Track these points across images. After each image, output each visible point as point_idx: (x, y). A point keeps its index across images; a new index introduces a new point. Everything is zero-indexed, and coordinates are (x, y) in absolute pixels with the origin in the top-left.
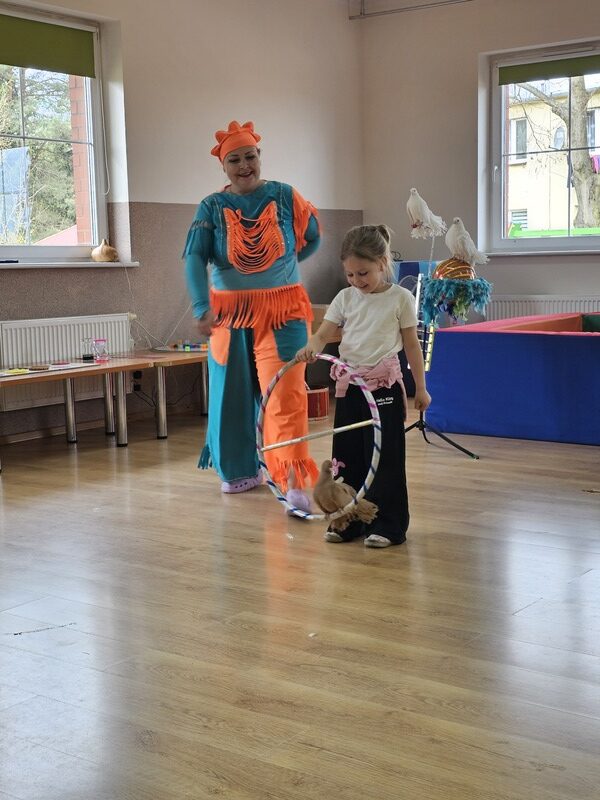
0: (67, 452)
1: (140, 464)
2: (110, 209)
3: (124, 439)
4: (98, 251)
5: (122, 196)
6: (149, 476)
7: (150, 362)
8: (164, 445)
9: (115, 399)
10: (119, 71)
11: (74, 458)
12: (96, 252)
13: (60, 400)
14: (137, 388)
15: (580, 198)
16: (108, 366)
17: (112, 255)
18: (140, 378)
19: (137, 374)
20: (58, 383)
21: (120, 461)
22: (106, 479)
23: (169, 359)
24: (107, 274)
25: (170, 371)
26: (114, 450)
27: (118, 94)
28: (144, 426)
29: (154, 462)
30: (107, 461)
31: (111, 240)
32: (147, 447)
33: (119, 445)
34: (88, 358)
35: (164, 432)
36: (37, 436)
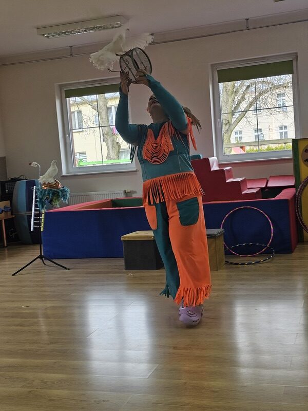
15: (108, 147)
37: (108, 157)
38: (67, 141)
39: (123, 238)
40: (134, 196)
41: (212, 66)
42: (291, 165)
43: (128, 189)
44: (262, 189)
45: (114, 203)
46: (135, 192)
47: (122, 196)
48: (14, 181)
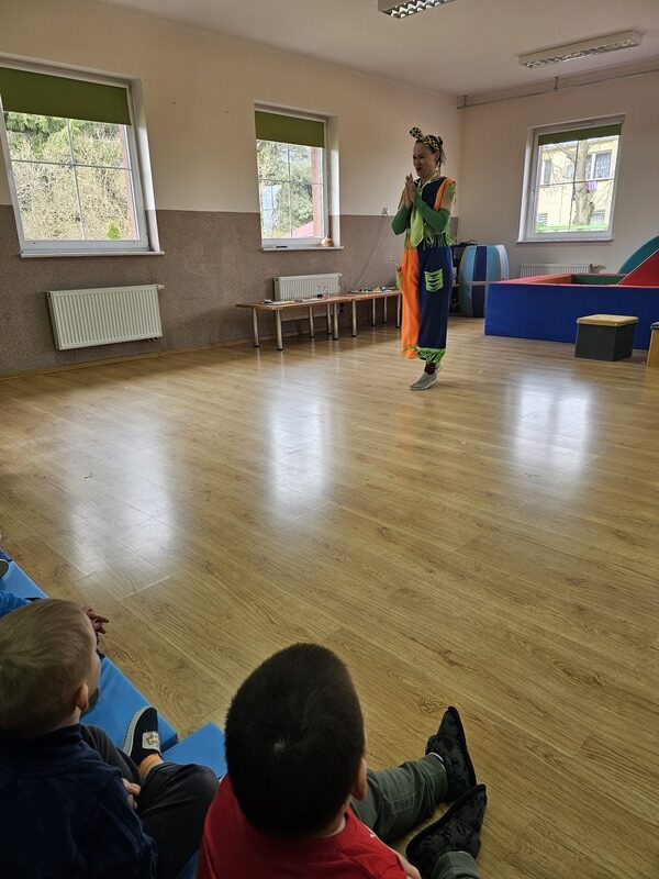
0: (310, 342)
1: (343, 348)
2: (330, 218)
3: (336, 337)
5: (336, 212)
6: (348, 354)
7: (350, 299)
8: (355, 339)
9: (332, 317)
10: (337, 144)
11: (313, 345)
12: (323, 242)
13: (307, 317)
14: (341, 311)
15: (578, 208)
16: (329, 300)
17: (331, 243)
18: (344, 306)
19: (341, 304)
20: (307, 308)
21: (334, 346)
22: (328, 354)
23: (358, 297)
24: (328, 254)
25: (359, 303)
26: (331, 341)
27: (335, 156)
28: (346, 330)
29: (350, 348)
30: (327, 346)
31: (330, 236)
32: (347, 340)
33: (334, 339)
34: (320, 296)
35: (355, 333)
36: (296, 334)
37: (576, 221)
38: (531, 200)
39: (578, 321)
40: (602, 272)
43: (596, 263)
45: (574, 279)
46: (603, 268)
47: (586, 272)
48: (464, 245)
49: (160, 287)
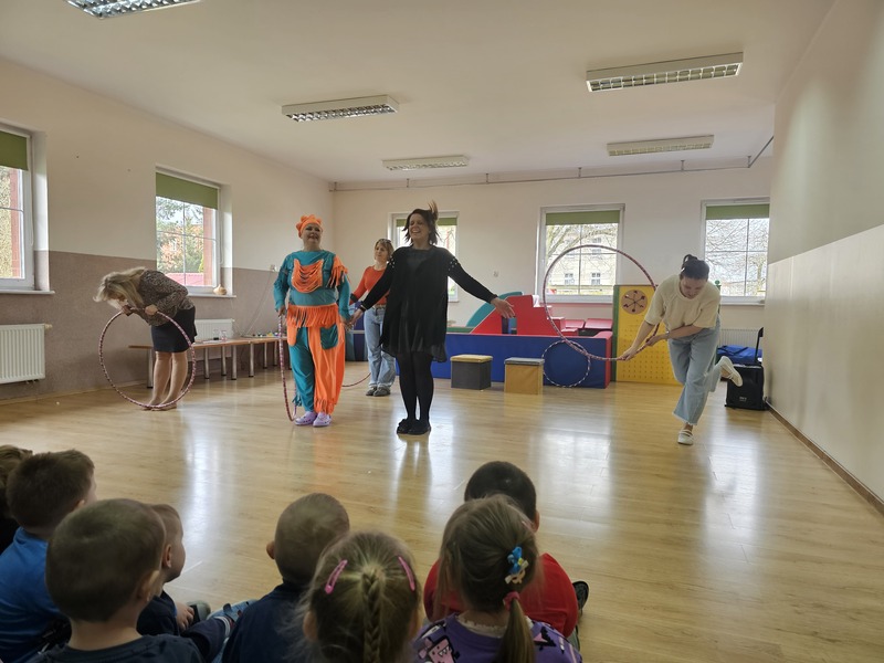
0: (204, 383)
2: (222, 271)
3: (235, 377)
4: (217, 290)
5: (229, 264)
6: (245, 393)
7: (249, 342)
8: (252, 379)
9: (231, 358)
10: (229, 208)
11: (208, 385)
12: (216, 290)
17: (224, 292)
18: (243, 350)
21: (230, 386)
23: (257, 340)
24: (221, 301)
25: (255, 345)
26: (228, 381)
27: (229, 218)
28: (244, 370)
29: (247, 386)
31: (222, 282)
32: (244, 380)
33: (233, 379)
34: (216, 339)
35: (252, 373)
41: (542, 208)
42: (611, 310)
44: (579, 329)
46: (454, 322)
49: (48, 326)
